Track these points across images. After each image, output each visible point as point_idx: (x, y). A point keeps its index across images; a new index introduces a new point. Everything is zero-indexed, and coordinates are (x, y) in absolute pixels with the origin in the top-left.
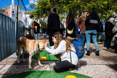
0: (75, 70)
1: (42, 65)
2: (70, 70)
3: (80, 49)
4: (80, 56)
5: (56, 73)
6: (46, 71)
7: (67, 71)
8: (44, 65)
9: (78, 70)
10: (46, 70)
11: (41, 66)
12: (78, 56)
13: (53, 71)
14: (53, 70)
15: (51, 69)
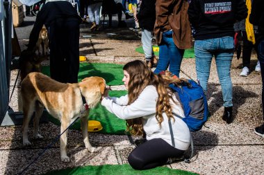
0: (182, 163)
1: (93, 149)
2: (169, 164)
3: (196, 108)
4: (195, 126)
5: (134, 171)
6: (108, 166)
7: (161, 165)
8: (99, 148)
9: (189, 162)
10: (107, 163)
11: (93, 151)
12: (189, 126)
13: (126, 166)
14: (126, 161)
15: (119, 159)
